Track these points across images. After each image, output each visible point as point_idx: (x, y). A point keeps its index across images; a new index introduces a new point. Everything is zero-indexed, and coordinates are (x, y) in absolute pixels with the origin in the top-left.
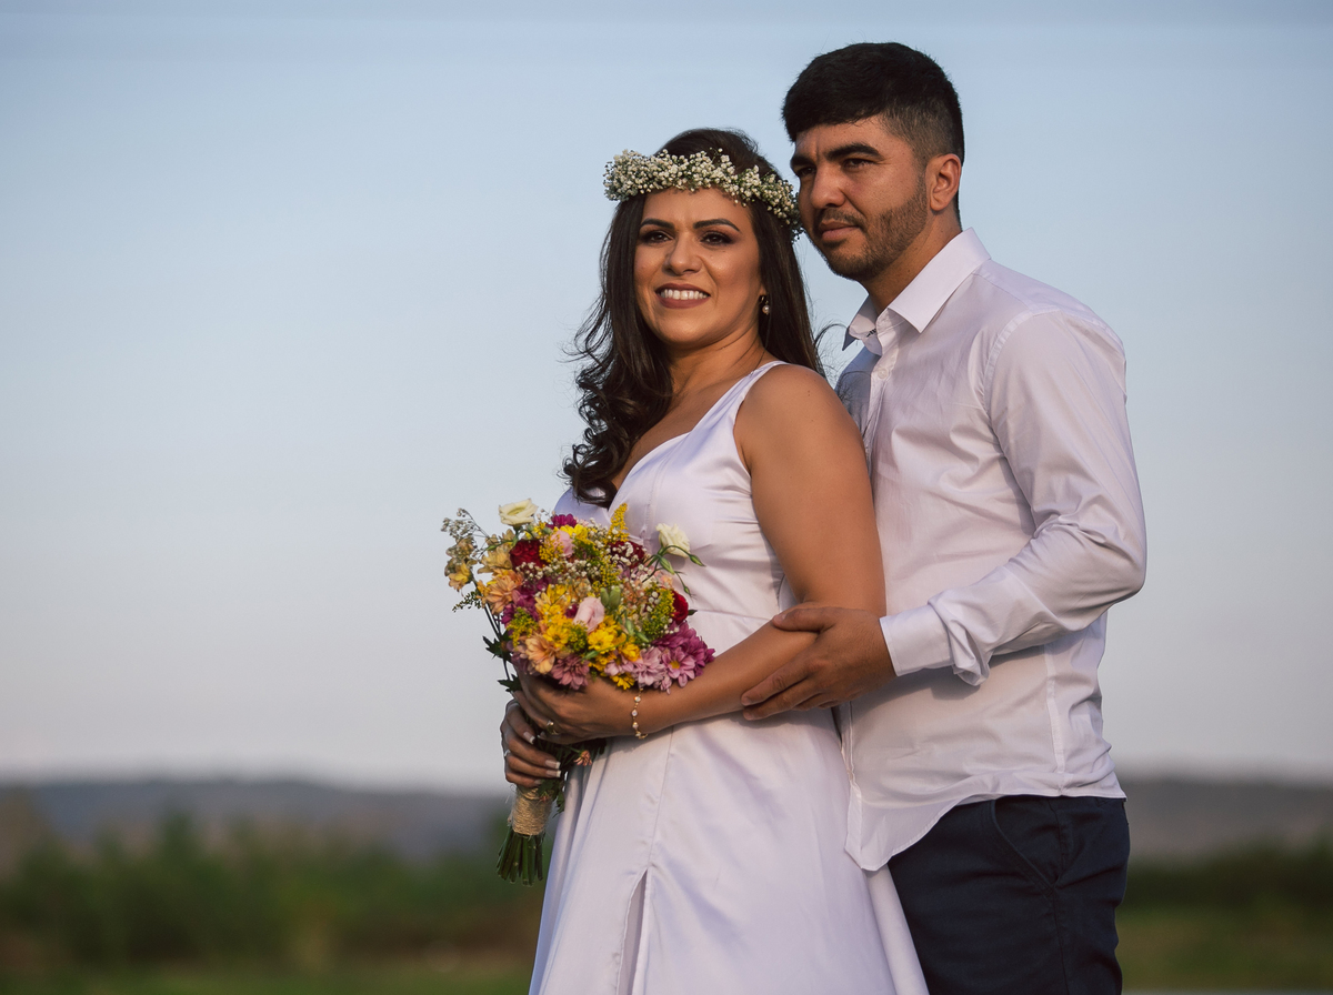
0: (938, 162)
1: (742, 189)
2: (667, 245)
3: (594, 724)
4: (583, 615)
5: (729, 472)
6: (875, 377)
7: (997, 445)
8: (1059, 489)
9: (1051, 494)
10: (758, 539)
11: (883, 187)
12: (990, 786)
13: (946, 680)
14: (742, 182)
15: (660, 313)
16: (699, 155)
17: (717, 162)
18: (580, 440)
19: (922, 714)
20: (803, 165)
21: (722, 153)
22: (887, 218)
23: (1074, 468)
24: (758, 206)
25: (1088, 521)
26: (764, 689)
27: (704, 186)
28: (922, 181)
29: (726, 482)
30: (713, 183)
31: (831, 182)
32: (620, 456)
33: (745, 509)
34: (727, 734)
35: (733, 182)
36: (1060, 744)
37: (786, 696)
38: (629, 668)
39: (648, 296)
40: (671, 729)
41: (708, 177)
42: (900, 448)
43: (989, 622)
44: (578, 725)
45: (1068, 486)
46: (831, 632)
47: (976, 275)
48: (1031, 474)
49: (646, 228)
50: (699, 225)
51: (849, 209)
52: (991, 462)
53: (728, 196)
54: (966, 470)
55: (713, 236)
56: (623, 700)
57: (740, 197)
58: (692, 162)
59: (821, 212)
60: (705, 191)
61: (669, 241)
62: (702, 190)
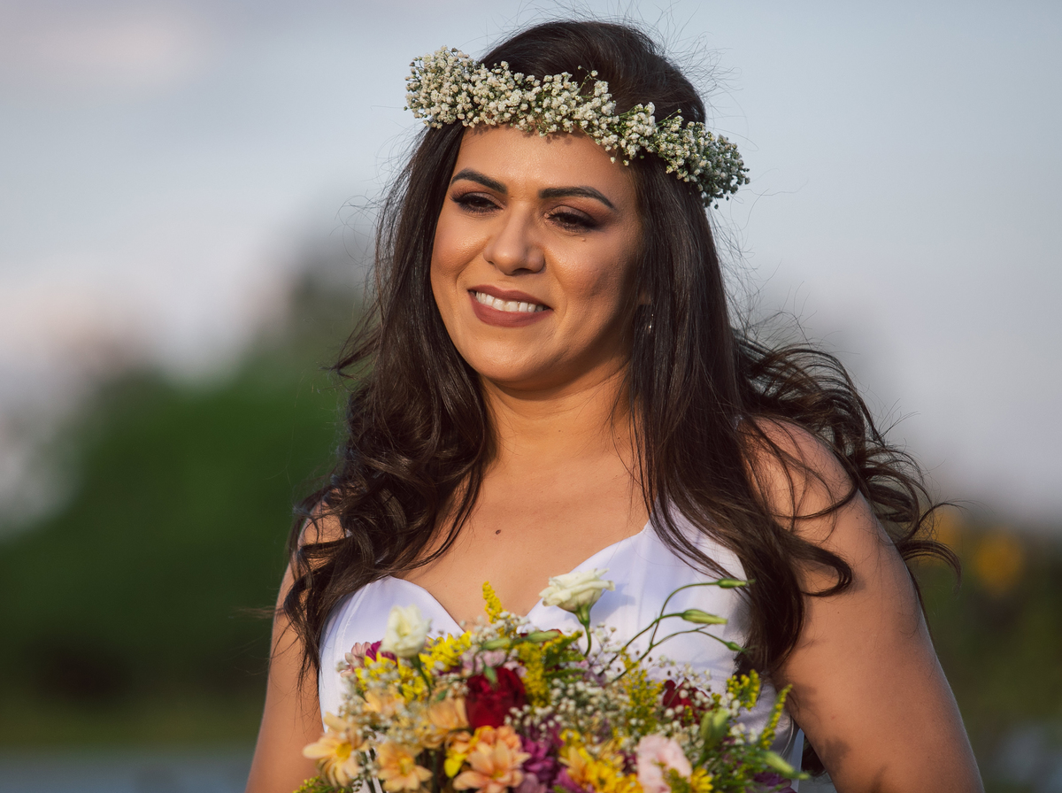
1: (623, 143)
14: (625, 128)
16: (558, 77)
21: (599, 77)
27: (561, 133)
30: (576, 127)
35: (610, 127)
41: (570, 116)
53: (599, 151)
55: (568, 214)
57: (620, 153)
58: (546, 87)
60: (562, 140)
61: (497, 211)
62: (558, 139)
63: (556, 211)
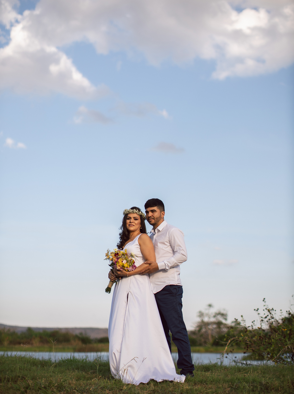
0: (162, 212)
2: (130, 220)
3: (122, 275)
4: (124, 262)
5: (137, 246)
6: (154, 236)
7: (170, 244)
8: (178, 248)
9: (177, 249)
10: (141, 254)
11: (156, 215)
12: (169, 283)
13: (164, 270)
15: (129, 227)
17: (136, 210)
18: (119, 242)
19: (160, 275)
20: (147, 212)
22: (157, 218)
23: (180, 246)
24: (141, 216)
25: (181, 252)
26: (144, 271)
27: (135, 213)
28: (161, 214)
29: (137, 247)
30: (136, 213)
31: (150, 214)
32: (124, 244)
33: (139, 250)
34: (137, 276)
36: (176, 279)
37: (146, 272)
38: (128, 269)
39: (128, 226)
40: (131, 276)
42: (159, 244)
43: (170, 264)
44: (120, 275)
45: (179, 248)
46: (152, 264)
47: (167, 225)
48: (175, 247)
49: (128, 218)
50: (134, 217)
51: (152, 217)
52: (169, 246)
53: (137, 214)
54: (166, 246)
55: (136, 219)
56: (126, 272)
57: (139, 214)
58: (134, 210)
59: (149, 217)
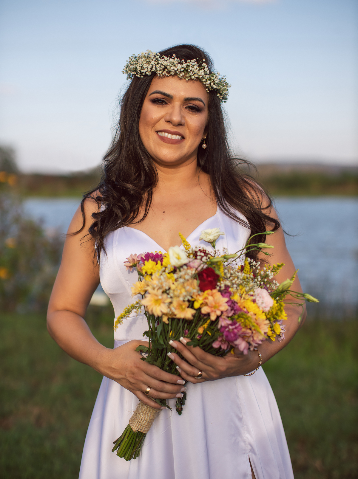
15: (158, 144)
35: (207, 78)
60: (191, 82)
61: (167, 105)
62: (190, 81)
63: (187, 105)
